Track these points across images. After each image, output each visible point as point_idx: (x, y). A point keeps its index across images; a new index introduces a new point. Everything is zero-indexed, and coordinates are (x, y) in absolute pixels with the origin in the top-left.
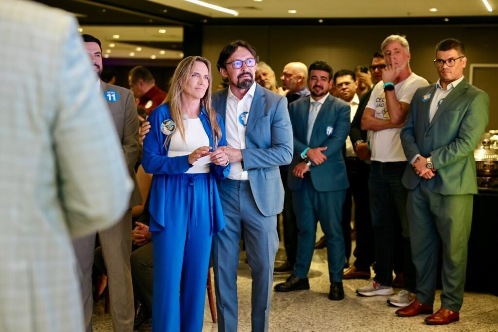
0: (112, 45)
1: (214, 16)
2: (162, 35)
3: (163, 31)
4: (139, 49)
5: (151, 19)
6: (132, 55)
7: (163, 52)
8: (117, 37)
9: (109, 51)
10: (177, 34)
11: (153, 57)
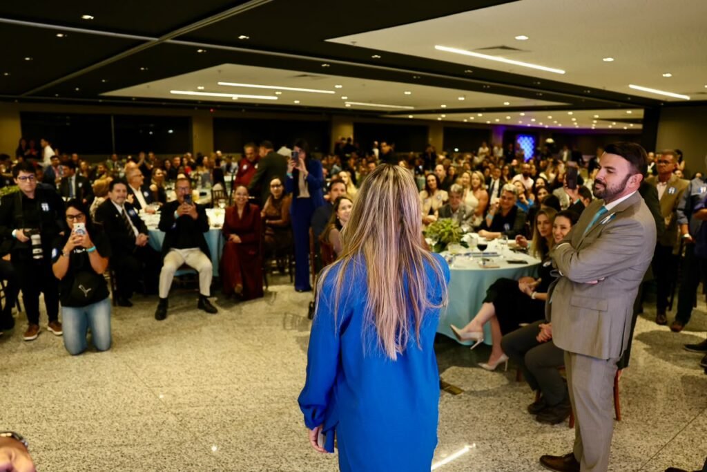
0: (595, 122)
1: (669, 100)
2: (629, 114)
3: (629, 112)
4: (614, 123)
5: (619, 104)
6: (610, 127)
7: (631, 125)
8: (597, 116)
9: (594, 125)
10: (639, 113)
11: (625, 128)
